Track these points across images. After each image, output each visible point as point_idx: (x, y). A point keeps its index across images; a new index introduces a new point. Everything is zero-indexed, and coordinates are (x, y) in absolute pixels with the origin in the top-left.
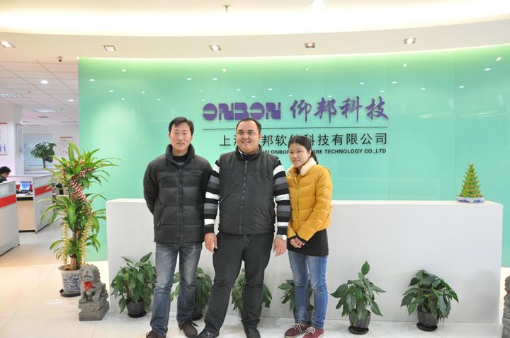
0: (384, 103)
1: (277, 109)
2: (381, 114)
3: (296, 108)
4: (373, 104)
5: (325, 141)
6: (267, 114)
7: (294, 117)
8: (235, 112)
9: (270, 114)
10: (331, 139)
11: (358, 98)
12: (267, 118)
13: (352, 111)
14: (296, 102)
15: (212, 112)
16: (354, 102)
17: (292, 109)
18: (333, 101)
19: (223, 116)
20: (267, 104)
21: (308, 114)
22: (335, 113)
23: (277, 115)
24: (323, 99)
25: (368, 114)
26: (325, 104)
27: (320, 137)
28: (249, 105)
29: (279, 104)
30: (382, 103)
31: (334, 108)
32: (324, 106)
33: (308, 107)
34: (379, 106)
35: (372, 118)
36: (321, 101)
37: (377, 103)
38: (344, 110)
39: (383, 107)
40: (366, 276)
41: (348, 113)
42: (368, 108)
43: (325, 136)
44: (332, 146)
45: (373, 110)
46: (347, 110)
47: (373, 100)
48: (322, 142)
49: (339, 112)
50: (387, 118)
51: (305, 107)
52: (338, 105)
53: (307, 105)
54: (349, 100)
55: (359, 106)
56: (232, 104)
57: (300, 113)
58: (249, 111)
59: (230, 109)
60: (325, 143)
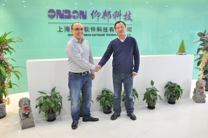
0: (131, 14)
1: (85, 14)
2: (130, 19)
3: (93, 14)
4: (127, 14)
5: (106, 30)
6: (80, 16)
7: (93, 18)
8: (65, 14)
9: (81, 16)
10: (109, 29)
11: (120, 11)
12: (80, 18)
13: (118, 17)
14: (93, 11)
15: (53, 14)
16: (119, 12)
17: (92, 14)
18: (110, 12)
19: (58, 16)
20: (80, 11)
21: (99, 17)
22: (111, 17)
23: (85, 17)
24: (105, 10)
25: (125, 19)
26: (107, 13)
27: (104, 28)
28: (72, 11)
29: (86, 11)
30: (130, 14)
31: (110, 15)
32: (106, 14)
33: (99, 14)
34: (129, 15)
35: (126, 20)
36: (104, 11)
37: (128, 14)
38: (115, 16)
39: (130, 15)
40: (153, 86)
41: (116, 18)
42: (124, 16)
43: (106, 28)
44: (109, 32)
45: (126, 17)
46: (116, 16)
47: (127, 12)
48: (105, 31)
49: (112, 17)
50: (132, 21)
51: (98, 14)
52: (112, 14)
53: (98, 13)
54: (116, 12)
55: (121, 15)
56: (63, 10)
57: (95, 17)
58: (72, 14)
59: (62, 13)
60: (106, 31)
